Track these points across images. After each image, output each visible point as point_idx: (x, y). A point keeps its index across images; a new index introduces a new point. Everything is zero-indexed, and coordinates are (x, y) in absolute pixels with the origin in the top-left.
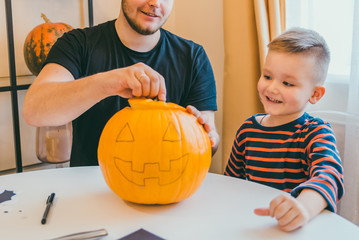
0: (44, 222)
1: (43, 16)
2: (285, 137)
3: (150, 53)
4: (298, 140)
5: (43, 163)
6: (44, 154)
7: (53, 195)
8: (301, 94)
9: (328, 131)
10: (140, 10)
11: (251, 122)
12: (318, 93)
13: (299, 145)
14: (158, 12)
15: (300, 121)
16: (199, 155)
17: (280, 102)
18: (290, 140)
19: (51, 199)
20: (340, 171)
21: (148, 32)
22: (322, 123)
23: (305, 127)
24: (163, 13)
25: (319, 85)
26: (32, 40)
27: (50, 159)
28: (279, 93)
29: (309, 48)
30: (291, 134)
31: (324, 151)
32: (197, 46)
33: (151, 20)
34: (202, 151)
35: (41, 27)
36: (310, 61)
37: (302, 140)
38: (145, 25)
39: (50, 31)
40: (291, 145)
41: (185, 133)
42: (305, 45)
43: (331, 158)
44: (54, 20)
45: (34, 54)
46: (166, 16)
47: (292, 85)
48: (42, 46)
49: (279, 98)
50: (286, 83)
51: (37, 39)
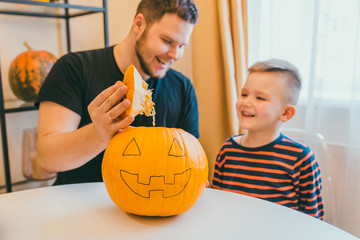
1: (26, 44)
5: (29, 180)
6: (30, 172)
11: (230, 143)
17: (253, 116)
25: (289, 105)
26: (16, 67)
27: (35, 177)
28: (253, 106)
35: (25, 55)
39: (34, 58)
41: (188, 148)
44: (37, 47)
45: (19, 80)
47: (264, 100)
48: (27, 72)
49: (252, 112)
50: (259, 98)
51: (21, 66)
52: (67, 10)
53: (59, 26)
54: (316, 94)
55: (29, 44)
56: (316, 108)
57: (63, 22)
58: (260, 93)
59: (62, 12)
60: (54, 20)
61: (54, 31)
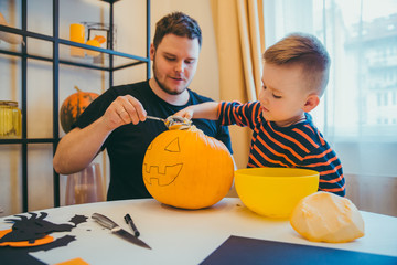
1: (76, 88)
7: (128, 215)
14: (182, 76)
24: (187, 76)
26: (69, 104)
35: (78, 95)
39: (85, 97)
45: (71, 115)
48: (78, 109)
51: (74, 103)
52: (111, 63)
53: (103, 78)
55: (80, 88)
59: (107, 65)
60: (100, 72)
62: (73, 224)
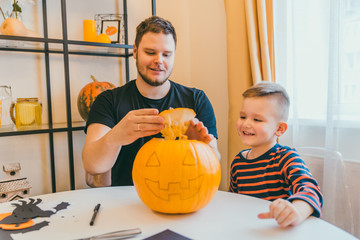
0: (92, 224)
1: (92, 77)
2: (264, 165)
3: (163, 99)
4: (274, 165)
7: (99, 205)
8: (268, 128)
9: (295, 155)
10: (148, 67)
11: (238, 158)
12: (282, 128)
13: (275, 169)
14: (162, 67)
15: (273, 150)
16: (212, 175)
17: (253, 135)
18: (268, 166)
19: (98, 208)
20: (315, 184)
21: (157, 84)
22: (290, 149)
23: (277, 154)
24: (166, 67)
25: (282, 121)
26: (84, 94)
28: (252, 127)
29: (271, 93)
30: (268, 161)
31: (299, 172)
32: (198, 91)
33: (157, 74)
34: (214, 172)
35: (91, 85)
36: (273, 102)
37: (277, 165)
38: (153, 78)
39: (97, 87)
40: (269, 170)
41: (200, 158)
42: (268, 91)
43: (306, 176)
44: (100, 80)
45: (85, 105)
46: (170, 69)
47: (260, 121)
48: (91, 99)
49: (252, 131)
50: (256, 120)
51: (87, 94)
52: (127, 50)
53: (120, 63)
54: (335, 118)
55: (96, 77)
56: (335, 129)
57: (123, 59)
58: (256, 115)
59: (123, 51)
60: (117, 58)
61: (117, 67)
62: (55, 211)
